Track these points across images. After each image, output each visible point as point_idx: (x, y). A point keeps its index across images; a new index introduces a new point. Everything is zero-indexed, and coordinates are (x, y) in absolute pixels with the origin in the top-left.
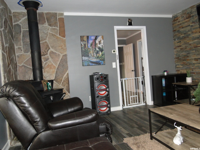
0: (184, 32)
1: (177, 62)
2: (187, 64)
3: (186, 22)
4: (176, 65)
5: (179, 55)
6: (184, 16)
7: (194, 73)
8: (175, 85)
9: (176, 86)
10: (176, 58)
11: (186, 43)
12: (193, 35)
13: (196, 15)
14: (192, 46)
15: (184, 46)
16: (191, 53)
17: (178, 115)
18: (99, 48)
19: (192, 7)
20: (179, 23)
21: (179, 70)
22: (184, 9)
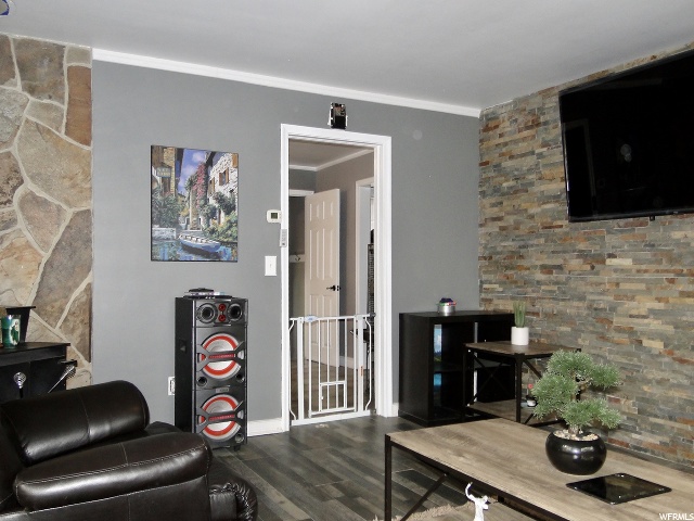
0: (516, 173)
1: (485, 272)
2: (516, 282)
3: (524, 139)
4: (481, 282)
5: (495, 248)
6: (520, 120)
7: (537, 314)
8: (473, 350)
9: (476, 354)
10: (485, 258)
11: (517, 211)
12: (543, 188)
13: (555, 121)
14: (538, 222)
15: (510, 220)
16: (532, 246)
17: (481, 458)
18: (220, 199)
19: (545, 93)
20: (502, 140)
21: (490, 301)
22: (521, 95)
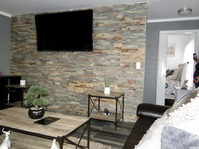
0: (22, 36)
1: (12, 64)
2: (22, 67)
3: (25, 26)
4: (11, 67)
5: (15, 57)
6: (24, 21)
7: (28, 76)
8: (8, 87)
9: (9, 89)
10: (12, 60)
11: (22, 47)
12: (30, 41)
13: (34, 23)
14: (29, 51)
15: (20, 49)
16: (27, 57)
19: (31, 15)
20: (18, 26)
21: (14, 73)
22: (24, 13)
